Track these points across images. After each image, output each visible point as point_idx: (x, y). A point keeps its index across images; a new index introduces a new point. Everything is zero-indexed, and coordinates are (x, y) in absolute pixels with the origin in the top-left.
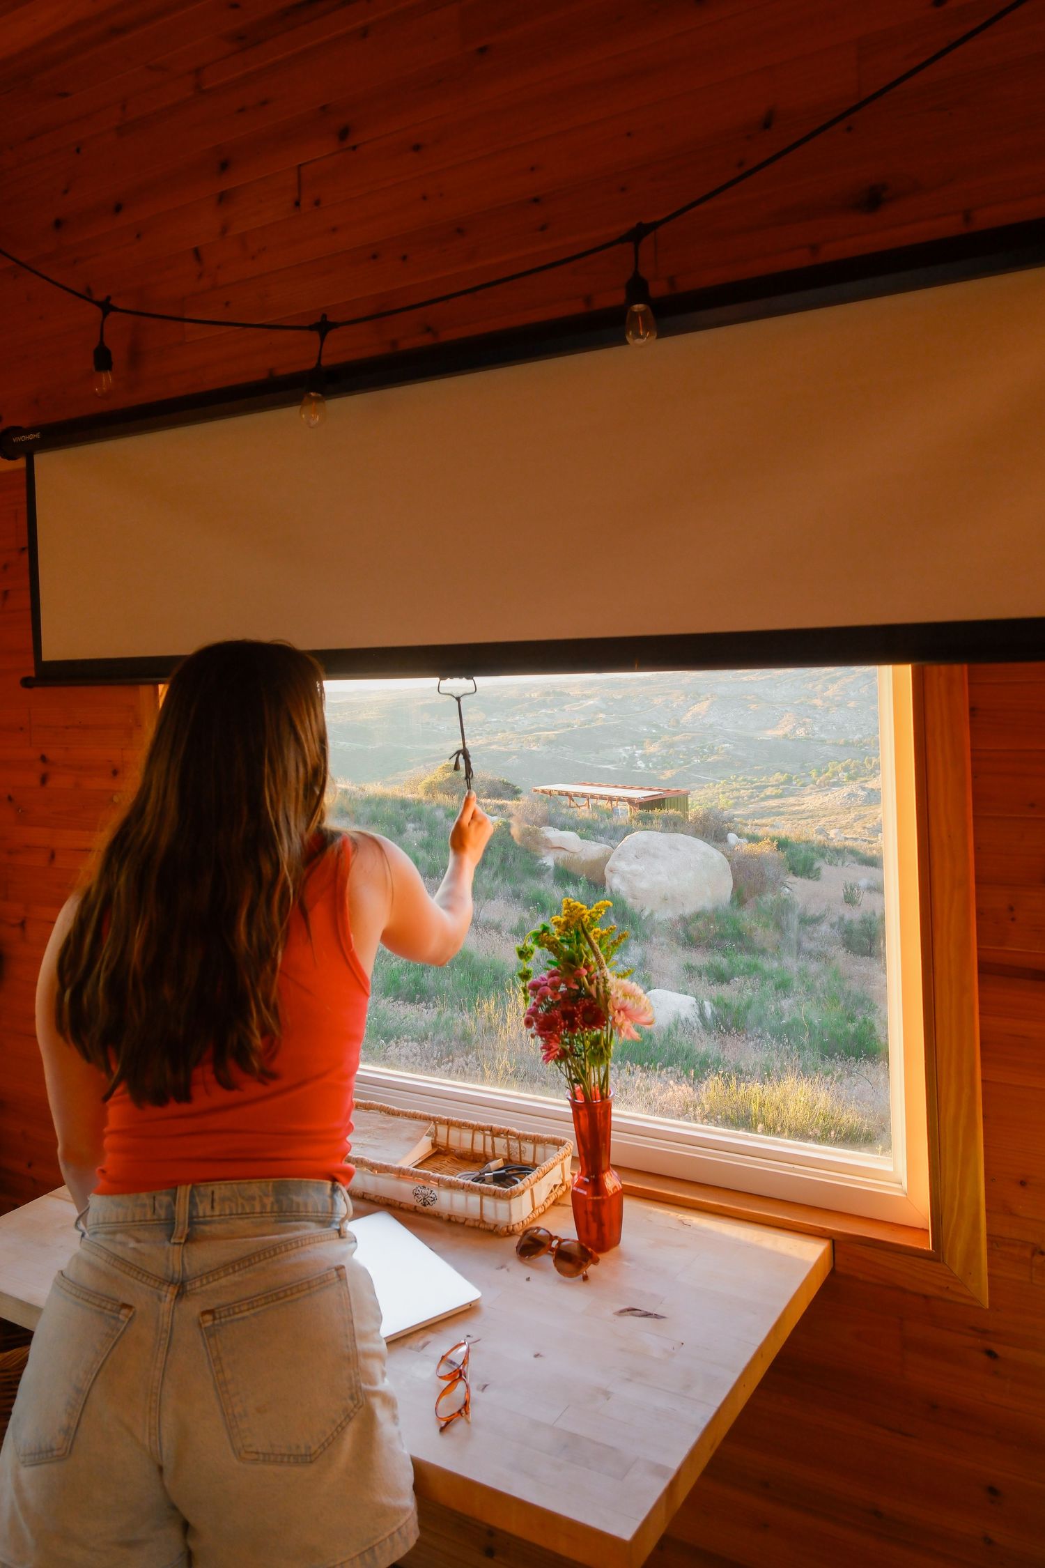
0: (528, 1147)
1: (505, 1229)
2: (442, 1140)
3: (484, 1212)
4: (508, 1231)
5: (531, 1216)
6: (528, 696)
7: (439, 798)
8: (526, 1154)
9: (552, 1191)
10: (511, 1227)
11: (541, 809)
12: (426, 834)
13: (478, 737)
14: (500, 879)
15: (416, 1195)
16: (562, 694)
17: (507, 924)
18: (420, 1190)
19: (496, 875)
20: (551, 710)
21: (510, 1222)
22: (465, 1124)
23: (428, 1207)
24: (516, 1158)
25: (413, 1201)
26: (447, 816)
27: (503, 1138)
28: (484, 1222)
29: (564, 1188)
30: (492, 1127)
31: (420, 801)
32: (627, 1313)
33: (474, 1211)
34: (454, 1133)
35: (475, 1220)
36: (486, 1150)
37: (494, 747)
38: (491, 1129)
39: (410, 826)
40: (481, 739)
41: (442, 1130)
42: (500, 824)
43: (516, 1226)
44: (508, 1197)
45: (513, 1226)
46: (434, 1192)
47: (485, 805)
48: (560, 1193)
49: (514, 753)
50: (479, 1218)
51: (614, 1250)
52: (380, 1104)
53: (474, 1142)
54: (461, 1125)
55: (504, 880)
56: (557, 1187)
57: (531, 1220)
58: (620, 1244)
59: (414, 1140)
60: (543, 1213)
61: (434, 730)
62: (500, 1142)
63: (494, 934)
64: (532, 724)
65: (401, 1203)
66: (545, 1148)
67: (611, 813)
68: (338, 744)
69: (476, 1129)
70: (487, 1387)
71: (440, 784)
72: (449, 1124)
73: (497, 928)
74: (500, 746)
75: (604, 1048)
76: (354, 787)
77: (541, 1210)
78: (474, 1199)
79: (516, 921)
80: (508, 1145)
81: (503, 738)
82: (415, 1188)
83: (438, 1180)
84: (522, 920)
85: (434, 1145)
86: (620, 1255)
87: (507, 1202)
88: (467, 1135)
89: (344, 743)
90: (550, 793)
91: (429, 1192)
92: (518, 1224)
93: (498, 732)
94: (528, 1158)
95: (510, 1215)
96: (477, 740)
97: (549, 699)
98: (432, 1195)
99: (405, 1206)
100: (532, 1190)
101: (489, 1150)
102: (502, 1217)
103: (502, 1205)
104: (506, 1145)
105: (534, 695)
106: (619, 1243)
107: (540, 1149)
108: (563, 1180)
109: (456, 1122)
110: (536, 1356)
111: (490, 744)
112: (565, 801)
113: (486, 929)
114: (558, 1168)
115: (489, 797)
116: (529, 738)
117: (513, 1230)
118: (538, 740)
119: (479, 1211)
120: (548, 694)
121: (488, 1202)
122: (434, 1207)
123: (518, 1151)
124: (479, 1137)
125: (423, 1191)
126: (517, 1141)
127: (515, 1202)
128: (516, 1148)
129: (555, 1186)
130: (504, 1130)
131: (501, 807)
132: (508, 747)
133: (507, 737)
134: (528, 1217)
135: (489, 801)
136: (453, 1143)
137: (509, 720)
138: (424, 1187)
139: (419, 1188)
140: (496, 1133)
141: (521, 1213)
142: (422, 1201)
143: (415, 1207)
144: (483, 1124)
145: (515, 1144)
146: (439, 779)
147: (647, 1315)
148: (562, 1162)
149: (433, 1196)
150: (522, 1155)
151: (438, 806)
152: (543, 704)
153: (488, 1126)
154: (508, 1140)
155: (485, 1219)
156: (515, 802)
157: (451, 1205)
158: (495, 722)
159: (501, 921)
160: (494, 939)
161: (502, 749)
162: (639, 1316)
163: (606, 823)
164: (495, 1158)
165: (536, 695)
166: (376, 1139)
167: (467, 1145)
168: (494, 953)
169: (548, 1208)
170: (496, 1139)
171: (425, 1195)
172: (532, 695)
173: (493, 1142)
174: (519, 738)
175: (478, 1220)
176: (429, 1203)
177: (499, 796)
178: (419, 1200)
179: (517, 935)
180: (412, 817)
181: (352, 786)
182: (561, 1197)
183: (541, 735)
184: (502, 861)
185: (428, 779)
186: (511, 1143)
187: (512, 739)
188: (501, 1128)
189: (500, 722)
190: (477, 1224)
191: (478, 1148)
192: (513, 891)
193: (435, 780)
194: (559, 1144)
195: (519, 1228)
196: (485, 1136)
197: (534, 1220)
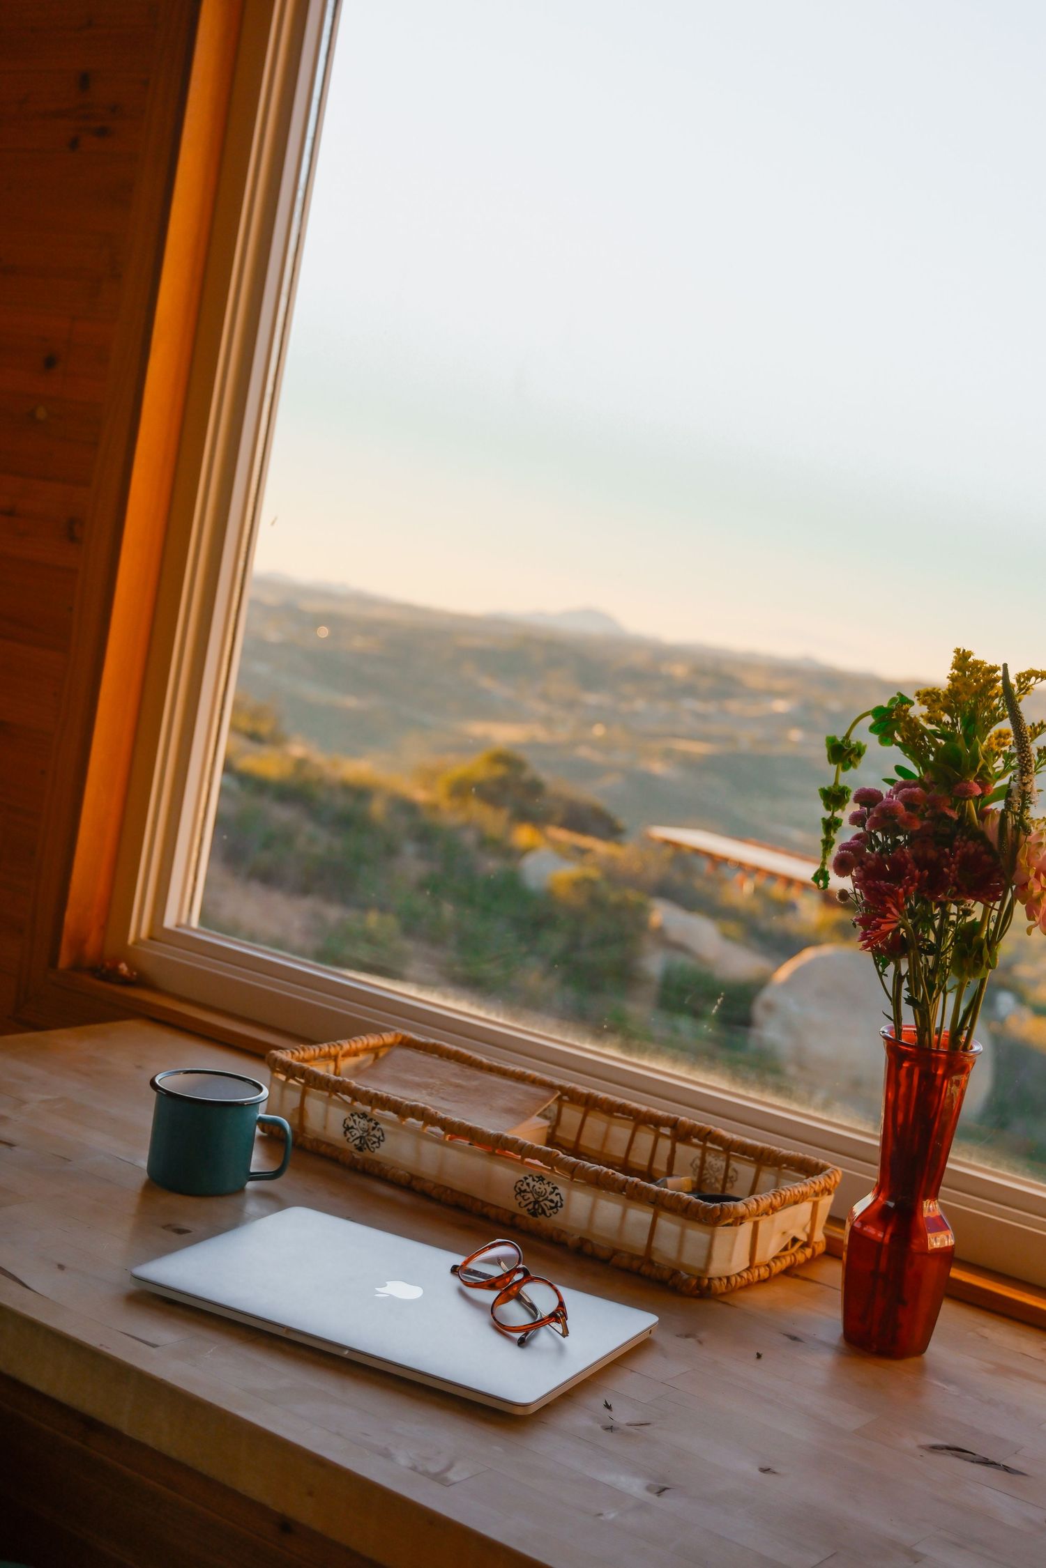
0: (745, 1170)
1: (694, 1282)
2: (567, 1133)
3: (654, 1244)
4: (699, 1286)
5: (745, 1275)
6: (665, 669)
7: (473, 809)
8: (736, 1184)
9: (785, 1249)
10: (706, 1281)
11: (656, 870)
12: (438, 868)
14: (557, 977)
15: (521, 1191)
18: (532, 1184)
20: (705, 705)
21: (706, 1270)
22: (622, 1109)
23: (541, 1218)
24: (712, 1188)
25: (511, 1203)
26: (480, 845)
27: (696, 1146)
28: (651, 1262)
29: (808, 1252)
30: (676, 1120)
31: (435, 808)
32: (944, 1451)
33: (636, 1238)
34: (596, 1124)
35: (633, 1257)
36: (655, 1166)
37: (583, 751)
38: (674, 1124)
39: (409, 848)
41: (572, 1116)
43: (717, 1283)
44: (714, 1220)
45: (710, 1279)
46: (561, 1190)
47: (556, 839)
48: (801, 1258)
49: (617, 769)
50: (642, 1253)
51: (913, 1361)
52: (455, 1048)
53: (634, 1146)
54: (611, 1110)
56: (798, 1244)
57: (744, 1282)
58: (924, 1355)
60: (765, 1281)
62: (688, 1153)
64: (663, 723)
65: (485, 1204)
66: (779, 1176)
67: (787, 907)
69: (641, 1120)
70: (666, 1492)
72: (590, 1104)
74: (595, 752)
75: (986, 945)
76: (320, 760)
77: (764, 1273)
78: (641, 1216)
80: (703, 1160)
81: (603, 736)
82: (521, 1177)
86: (922, 1369)
87: (709, 1229)
88: (621, 1132)
90: (678, 846)
91: (549, 1189)
92: (720, 1279)
95: (709, 1258)
97: (704, 682)
98: (553, 1197)
99: (492, 1212)
100: (756, 1224)
102: (692, 1257)
103: (696, 1235)
104: (698, 1162)
106: (924, 1352)
107: (770, 1176)
108: (810, 1236)
109: (605, 1101)
110: (765, 1470)
111: (578, 744)
112: (706, 866)
114: (806, 1207)
115: (564, 829)
116: (653, 748)
117: (709, 1287)
118: (668, 755)
119: (645, 1242)
120: (704, 674)
121: (669, 1226)
122: (554, 1220)
123: (722, 1177)
124: (645, 1139)
125: (538, 1185)
126: (723, 1157)
127: (722, 1233)
128: (718, 1170)
129: (795, 1240)
130: (701, 1129)
131: (582, 852)
132: (609, 754)
133: (610, 737)
134: (739, 1274)
135: (563, 835)
136: (591, 1141)
137: (622, 708)
138: (541, 1179)
139: (530, 1180)
140: (682, 1134)
141: (730, 1260)
142: (531, 1207)
143: (514, 1215)
144: (659, 1113)
145: (717, 1161)
146: (478, 776)
147: (986, 1462)
148: (815, 1199)
149: (556, 1199)
150: (728, 1185)
151: (468, 824)
152: (689, 690)
153: (668, 1119)
154: (705, 1150)
155: (655, 1258)
156: (609, 845)
157: (591, 1219)
162: (973, 1462)
163: (776, 923)
166: (443, 1098)
169: (777, 1275)
170: (680, 1148)
171: (540, 1194)
172: (674, 670)
173: (673, 1151)
174: (634, 744)
175: (639, 1257)
176: (544, 1212)
177: (582, 830)
178: (524, 1203)
180: (416, 831)
182: (801, 1266)
183: (675, 746)
185: (457, 772)
186: (710, 1159)
187: (620, 743)
188: (695, 1125)
189: (605, 707)
190: (636, 1264)
191: (640, 1158)
194: (808, 1169)
195: (720, 1286)
196: (658, 1136)
197: (748, 1286)
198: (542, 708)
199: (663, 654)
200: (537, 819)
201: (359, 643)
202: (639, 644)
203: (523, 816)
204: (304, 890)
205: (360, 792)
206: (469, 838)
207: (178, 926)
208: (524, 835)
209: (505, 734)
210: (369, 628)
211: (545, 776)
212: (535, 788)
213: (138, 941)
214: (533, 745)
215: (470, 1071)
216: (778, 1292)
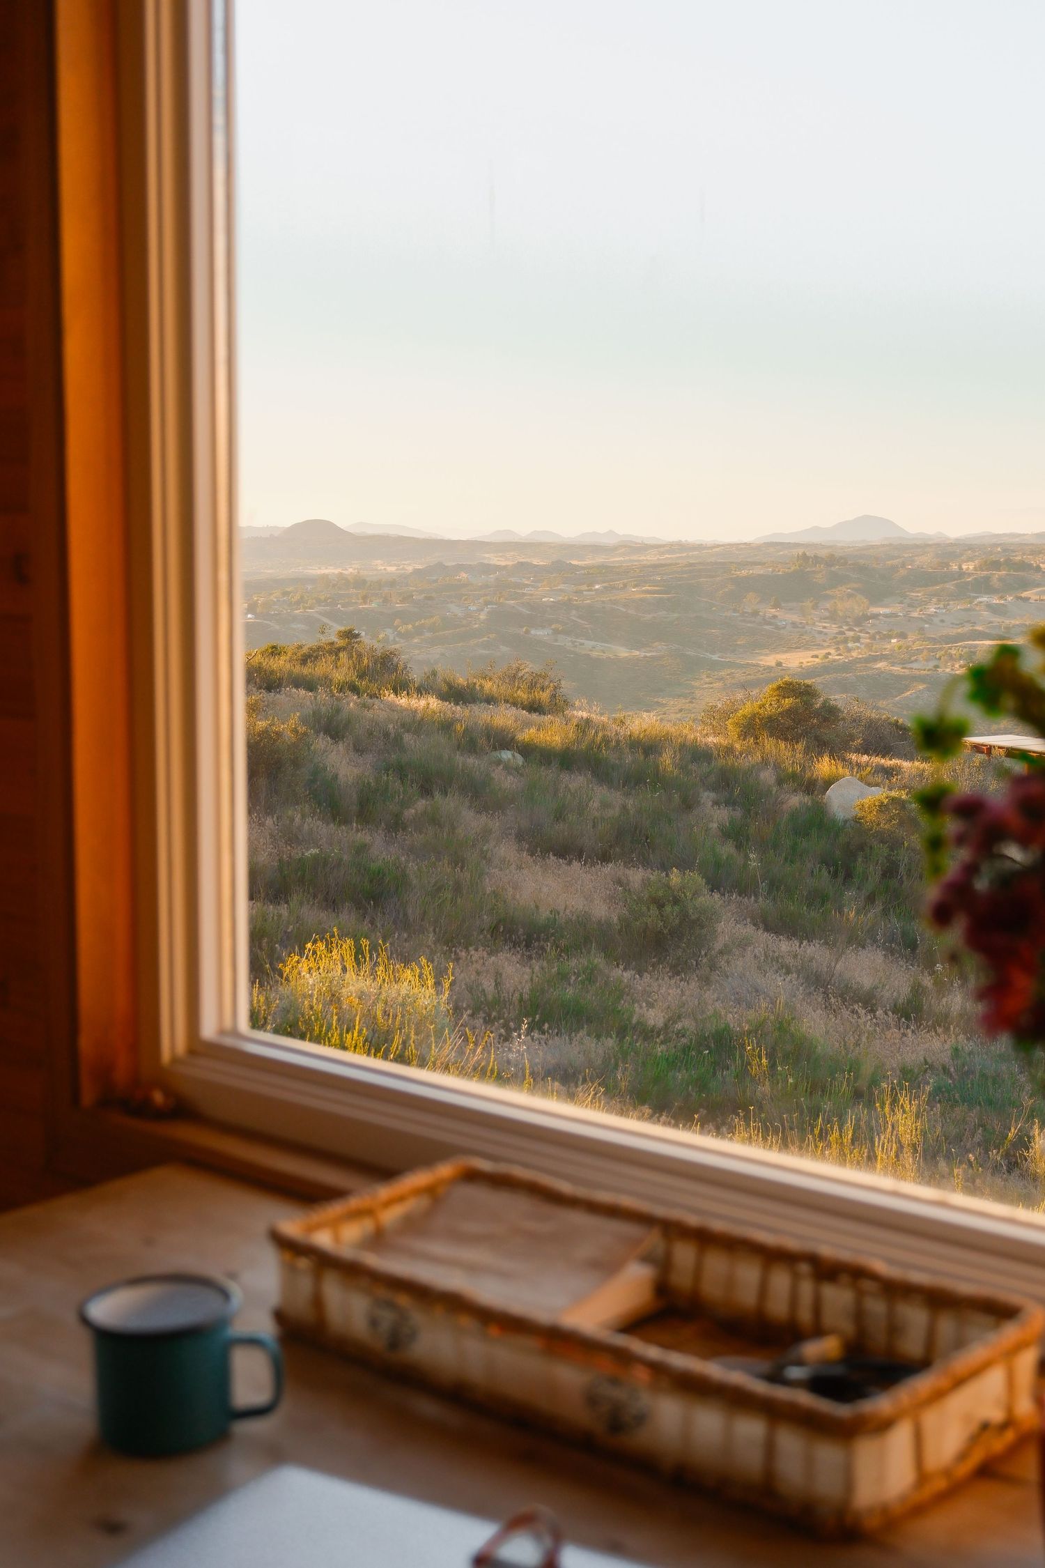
0: (915, 1317)
1: (833, 1522)
2: (682, 1279)
3: (775, 1465)
4: (841, 1527)
5: (912, 1496)
6: (955, 568)
7: (767, 746)
8: (905, 1330)
9: (975, 1439)
12: (738, 813)
13: (850, 645)
14: (879, 907)
15: (592, 1399)
16: (1023, 566)
17: (887, 994)
18: (606, 1388)
19: (871, 899)
20: (1001, 598)
22: (744, 1244)
23: (621, 1434)
24: (878, 1338)
25: (582, 1418)
26: (780, 782)
27: (845, 1286)
28: (773, 1493)
30: (815, 1254)
31: (729, 750)
33: (750, 1461)
34: (716, 1264)
35: (749, 1486)
37: (881, 665)
38: (814, 1260)
39: (707, 797)
40: (858, 648)
41: (684, 1254)
42: (886, 801)
43: (866, 1518)
44: (847, 1432)
46: (644, 1397)
47: (858, 765)
49: (922, 679)
50: (761, 1481)
53: (768, 1289)
54: (733, 1245)
55: (885, 912)
56: (992, 1428)
57: (912, 1507)
59: (606, 1267)
60: (946, 1495)
61: (767, 627)
62: (838, 1298)
63: (862, 1012)
64: (961, 624)
65: (553, 1418)
66: (961, 1322)
68: (583, 644)
69: (773, 1257)
71: (770, 719)
72: (704, 1238)
73: (869, 1001)
74: (893, 664)
76: (604, 719)
77: (942, 1484)
78: (751, 1429)
79: (905, 991)
80: (859, 1304)
81: (900, 648)
82: (591, 1379)
83: (657, 1369)
84: (917, 990)
85: (662, 1288)
87: (844, 1447)
88: (748, 1274)
89: (592, 643)
90: (989, 749)
91: (630, 1396)
92: (872, 1511)
93: (891, 637)
94: (912, 1346)
95: (851, 1484)
96: (849, 650)
97: (997, 574)
98: (634, 1405)
100: (917, 1420)
101: (805, 1316)
102: (826, 1485)
103: (828, 1454)
105: (969, 567)
107: (946, 1326)
108: (1010, 1410)
109: (723, 1235)
111: (875, 659)
113: (844, 1000)
114: (997, 1374)
115: (866, 751)
116: (953, 652)
117: (856, 1527)
119: (763, 1462)
120: (996, 565)
121: (790, 1443)
122: (641, 1438)
124: (780, 1281)
125: (614, 1390)
126: (884, 1298)
127: (865, 1450)
128: (882, 1314)
129: (985, 1425)
130: (849, 1265)
131: (888, 772)
132: (907, 666)
133: (907, 647)
134: (902, 1497)
135: (865, 758)
136: (712, 1289)
137: (915, 614)
138: (616, 1379)
139: (603, 1383)
140: (827, 1271)
141: (883, 1481)
142: (607, 1419)
144: (792, 1244)
145: (876, 1307)
146: (769, 710)
148: (1009, 1360)
149: (639, 1407)
150: (896, 1332)
151: (765, 762)
152: (984, 586)
153: (804, 1252)
154: (860, 1294)
155: (777, 1485)
156: (917, 763)
157: (687, 1436)
158: (886, 616)
159: (876, 988)
160: (861, 1021)
161: (897, 669)
164: (819, 1331)
165: (971, 567)
167: (747, 1296)
168: (857, 1044)
169: (964, 1481)
170: (826, 1289)
171: (616, 1402)
172: (964, 567)
173: (818, 1294)
174: (933, 650)
175: (757, 1486)
176: (624, 1425)
177: (885, 751)
178: (597, 1416)
179: (908, 1018)
180: (712, 779)
181: (602, 714)
183: (976, 646)
184: (884, 875)
185: (747, 709)
187: (919, 651)
188: (841, 1259)
189: (897, 616)
190: (754, 1497)
191: (778, 1307)
192: (904, 934)
193: (761, 711)
194: (1001, 1312)
195: (872, 1523)
196: (796, 1277)
197: (918, 1510)
198: (833, 629)
199: (949, 551)
200: (836, 748)
201: (635, 592)
202: (922, 546)
203: (822, 745)
204: (605, 858)
205: (649, 747)
206: (767, 776)
207: (222, 1032)
208: (824, 766)
209: (796, 661)
210: (644, 574)
211: (838, 699)
212: (830, 714)
213: (175, 1060)
214: (826, 669)
215: (547, 1209)
216: (965, 1512)
